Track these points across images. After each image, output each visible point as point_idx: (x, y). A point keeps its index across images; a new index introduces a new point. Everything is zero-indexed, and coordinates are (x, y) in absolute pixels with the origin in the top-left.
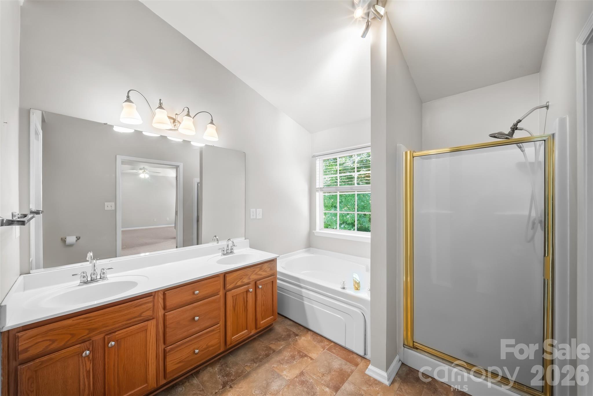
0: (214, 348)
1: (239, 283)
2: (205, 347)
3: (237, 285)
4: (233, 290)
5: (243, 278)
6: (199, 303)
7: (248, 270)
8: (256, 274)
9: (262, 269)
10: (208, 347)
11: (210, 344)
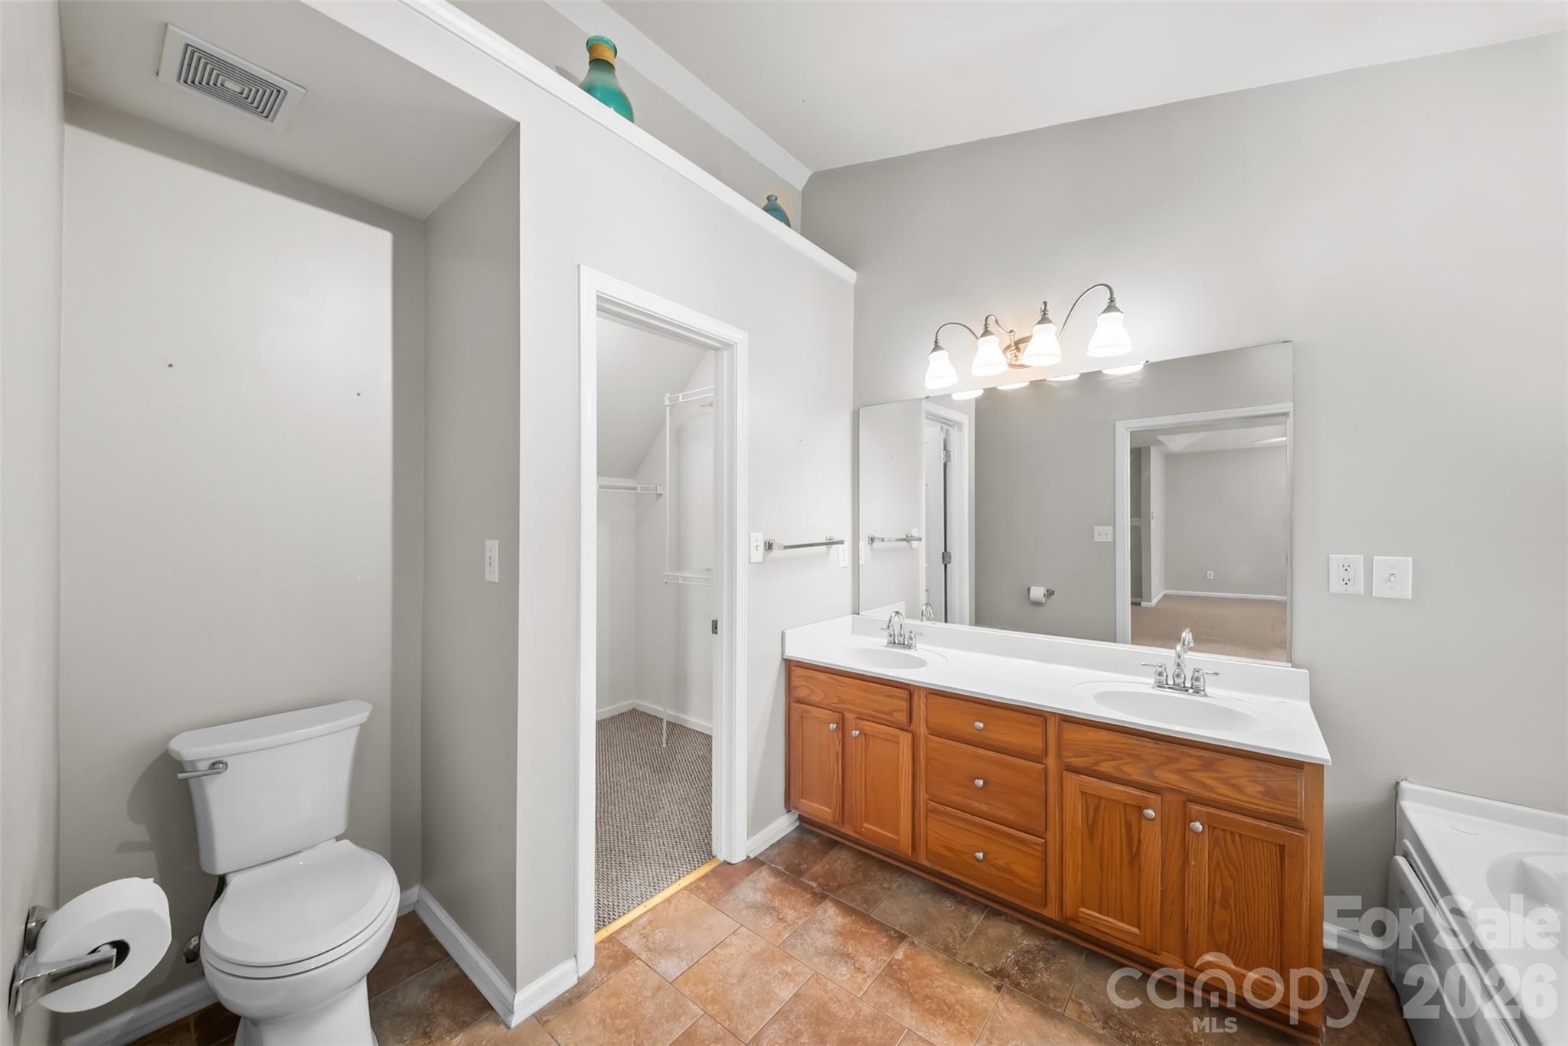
0: (1024, 885)
1: (1106, 767)
2: (1001, 862)
3: (1096, 768)
4: (1082, 776)
5: (1121, 758)
6: (990, 753)
7: (1145, 744)
8: (1181, 772)
9: (1216, 771)
10: (1006, 870)
11: (1015, 867)
